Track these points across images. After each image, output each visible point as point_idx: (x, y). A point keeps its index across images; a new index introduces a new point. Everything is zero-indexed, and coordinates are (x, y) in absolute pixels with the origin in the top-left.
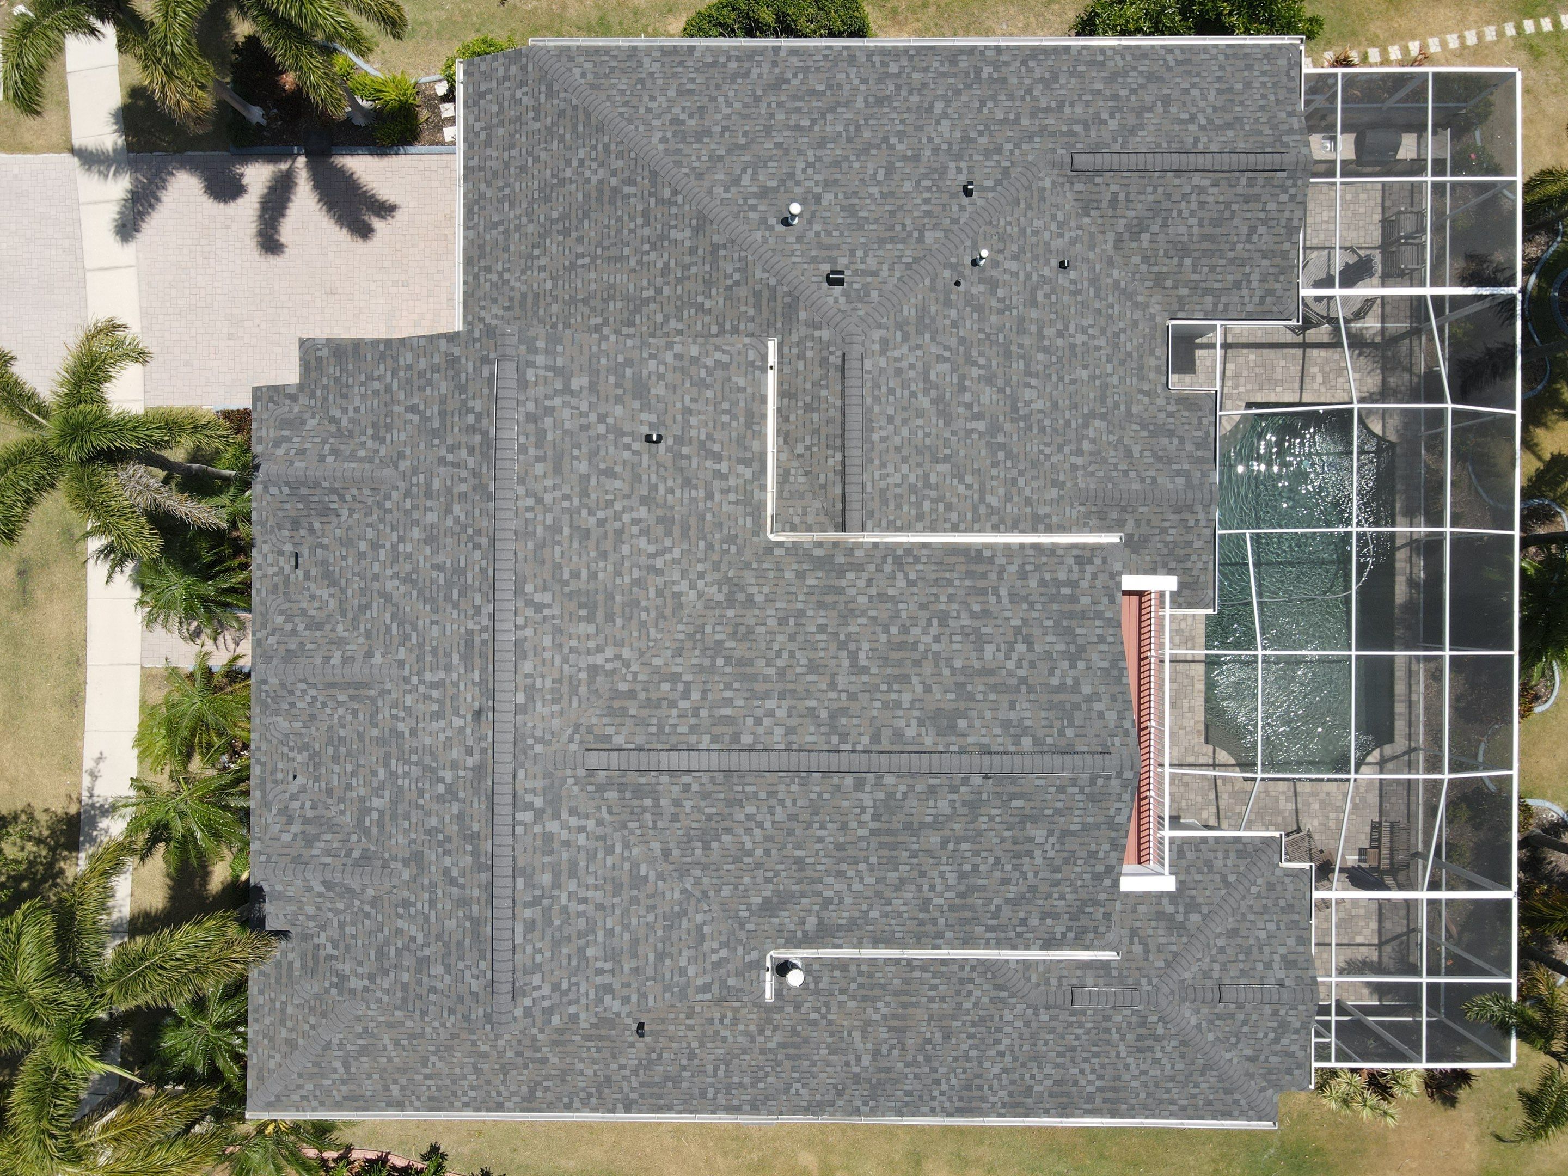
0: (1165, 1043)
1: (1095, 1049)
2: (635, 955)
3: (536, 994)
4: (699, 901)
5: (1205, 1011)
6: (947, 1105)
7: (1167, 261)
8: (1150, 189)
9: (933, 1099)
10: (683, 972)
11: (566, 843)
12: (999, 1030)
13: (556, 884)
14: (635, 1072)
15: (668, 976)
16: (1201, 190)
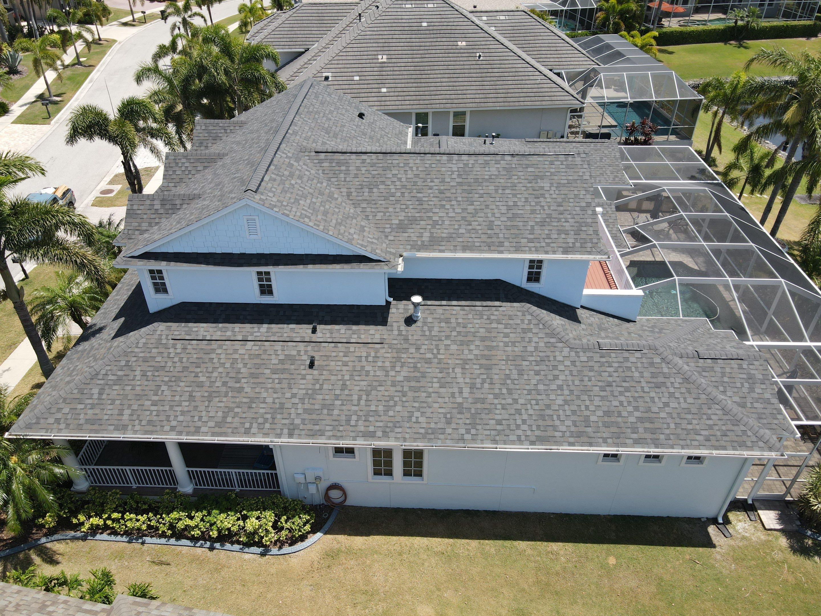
1: (625, 384)
2: (325, 215)
5: (693, 364)
6: (529, 433)
9: (518, 427)
11: (300, 170)
12: (555, 367)
13: (291, 177)
14: (302, 400)
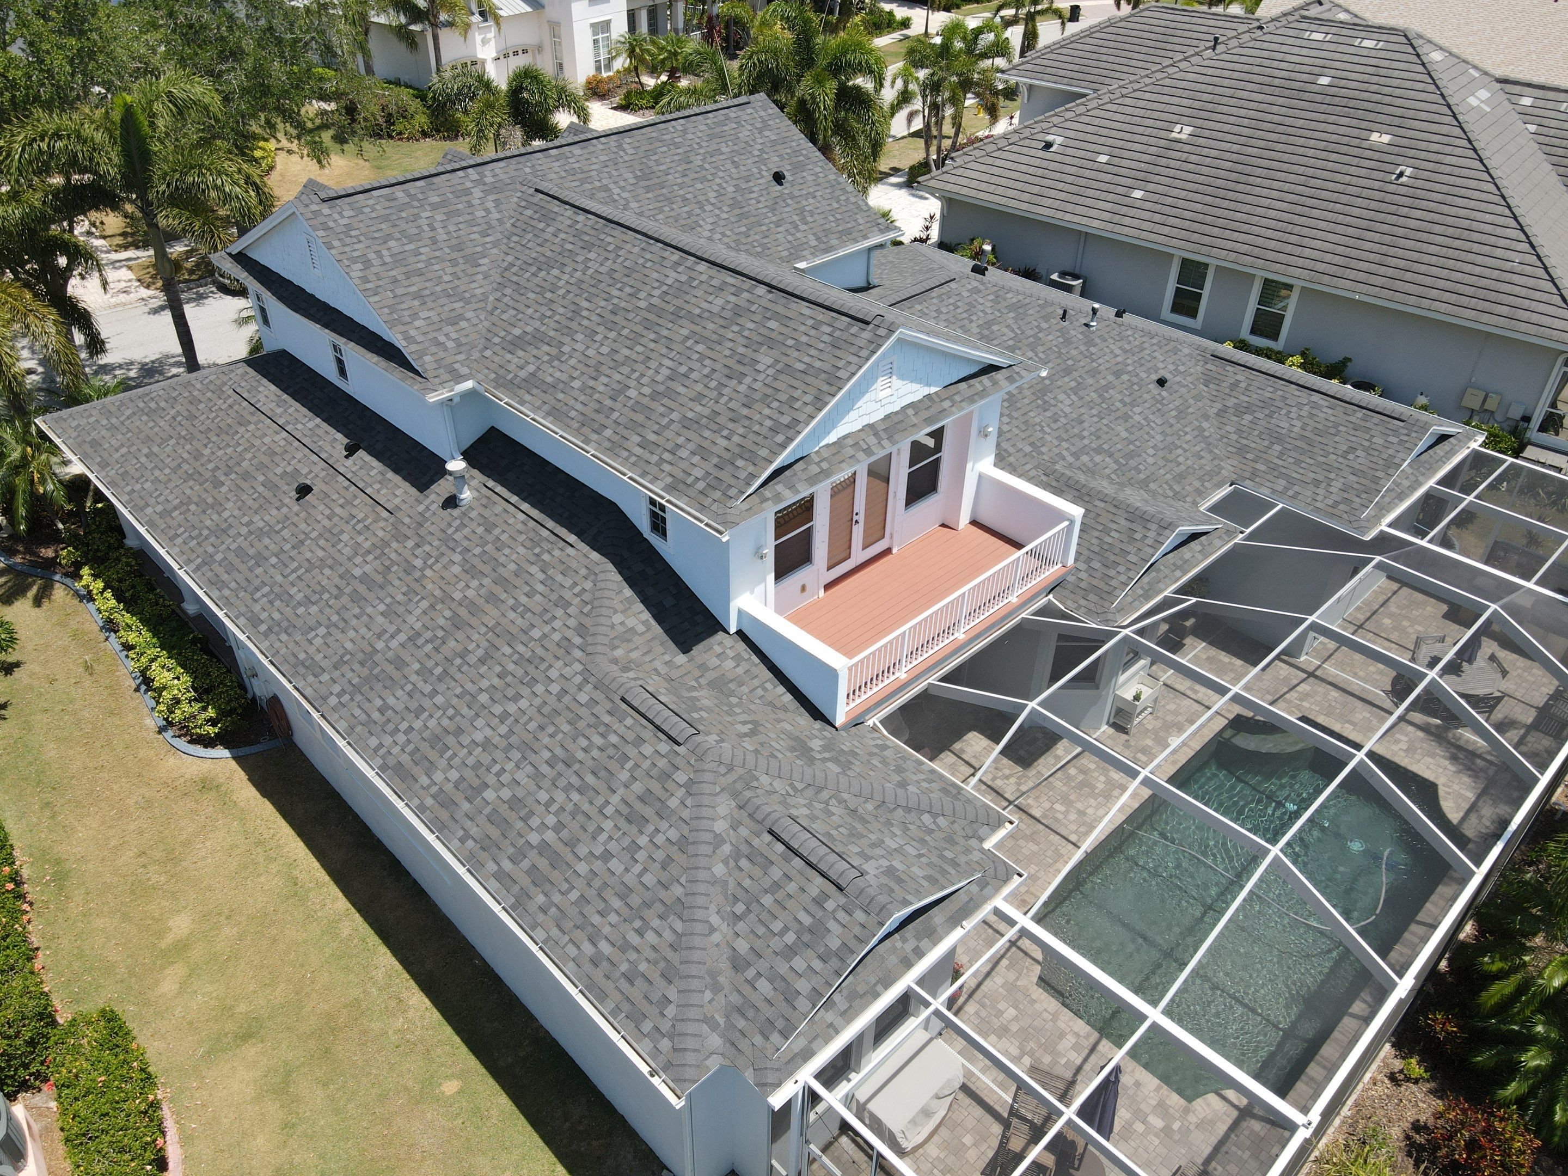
0: (664, 825)
1: (590, 779)
2: (408, 275)
3: (336, 216)
4: (483, 309)
5: (744, 832)
6: (396, 750)
7: (1258, 441)
8: (1271, 389)
10: (415, 316)
11: (470, 205)
12: (533, 682)
13: (434, 207)
14: (250, 534)
15: (403, 306)
16: (1315, 406)
